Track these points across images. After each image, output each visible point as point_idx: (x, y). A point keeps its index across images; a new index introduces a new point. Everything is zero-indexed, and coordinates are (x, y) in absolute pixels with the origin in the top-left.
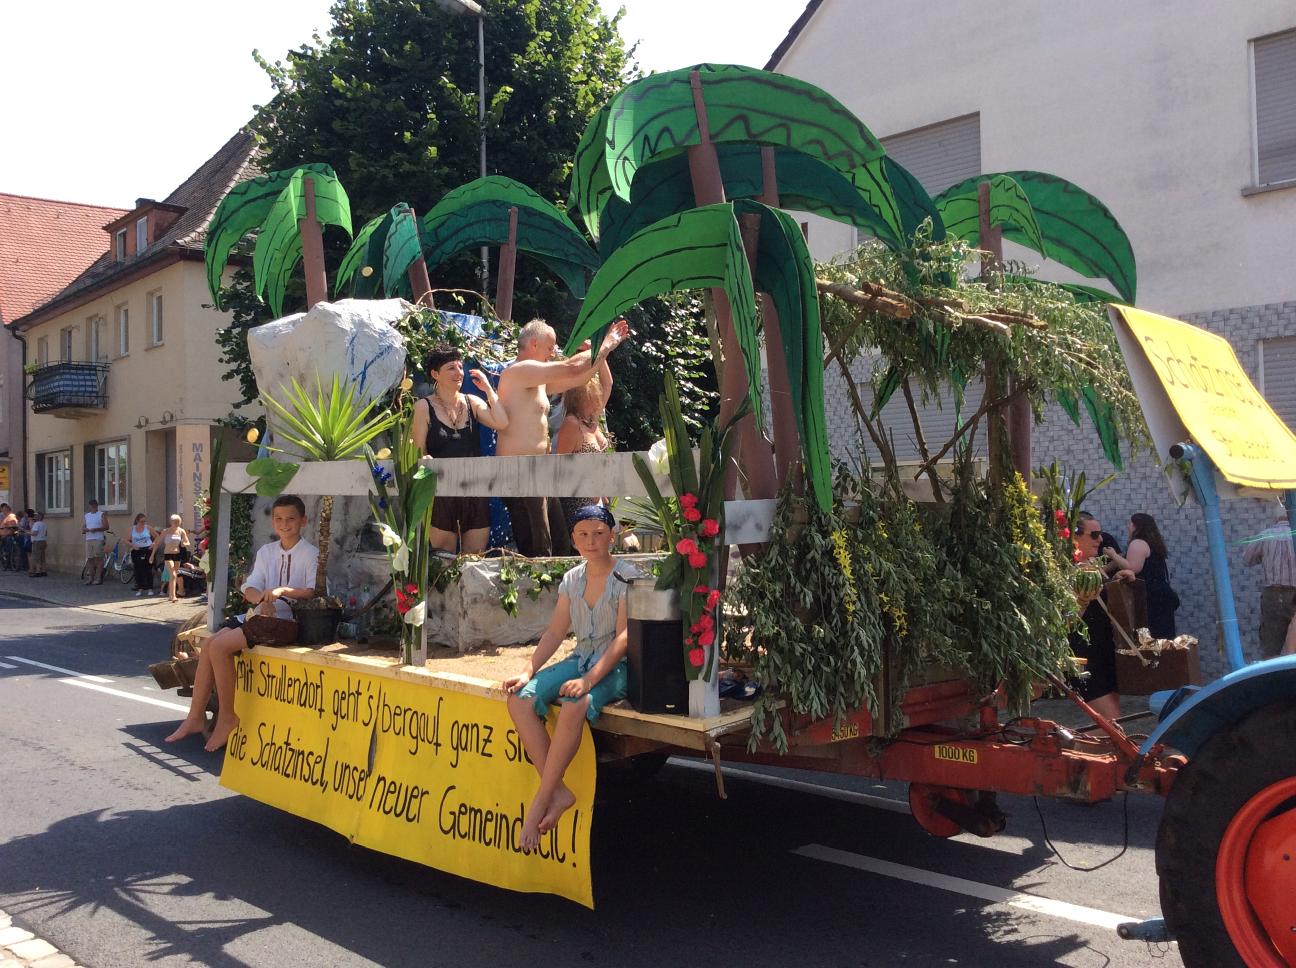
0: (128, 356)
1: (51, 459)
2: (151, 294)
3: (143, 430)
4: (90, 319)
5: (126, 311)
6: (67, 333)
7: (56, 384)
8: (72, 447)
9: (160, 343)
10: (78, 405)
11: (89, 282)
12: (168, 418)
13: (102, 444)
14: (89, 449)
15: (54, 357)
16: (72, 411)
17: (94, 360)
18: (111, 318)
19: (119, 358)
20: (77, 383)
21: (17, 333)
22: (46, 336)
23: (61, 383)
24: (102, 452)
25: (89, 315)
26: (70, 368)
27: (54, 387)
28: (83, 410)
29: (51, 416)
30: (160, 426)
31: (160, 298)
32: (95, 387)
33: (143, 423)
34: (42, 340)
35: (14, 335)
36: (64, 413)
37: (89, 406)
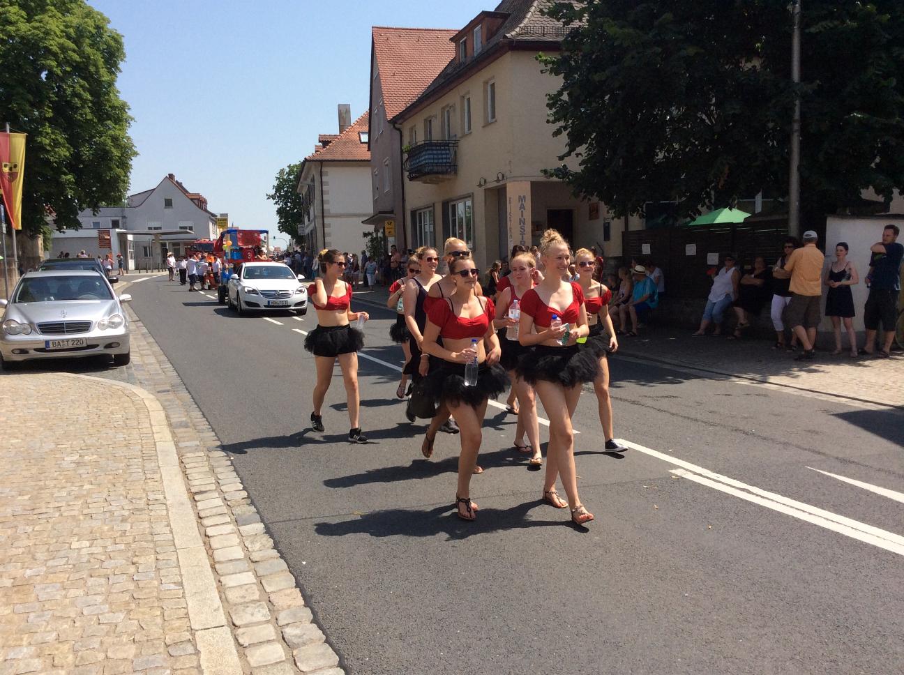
0: (471, 133)
1: (420, 213)
2: (486, 83)
3: (483, 188)
4: (443, 108)
5: (469, 99)
6: (428, 122)
7: (423, 158)
8: (434, 204)
9: (494, 120)
10: (437, 173)
11: (443, 81)
12: (500, 178)
13: (454, 200)
14: (445, 204)
15: (420, 139)
16: (433, 177)
17: (447, 139)
18: (458, 106)
19: (464, 136)
20: (436, 156)
21: (397, 126)
22: (415, 126)
23: (427, 157)
24: (454, 207)
25: (444, 105)
26: (432, 146)
27: (422, 161)
28: (440, 176)
29: (420, 182)
30: (496, 184)
31: (493, 85)
32: (446, 158)
33: (483, 183)
34: (412, 129)
35: (394, 126)
36: (428, 181)
37: (446, 173)
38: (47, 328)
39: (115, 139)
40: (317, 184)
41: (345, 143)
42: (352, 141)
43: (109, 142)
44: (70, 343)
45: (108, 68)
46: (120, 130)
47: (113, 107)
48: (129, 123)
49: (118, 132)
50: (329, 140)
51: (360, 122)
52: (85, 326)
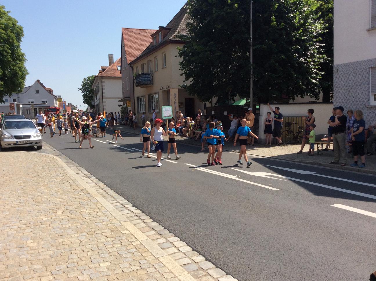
0: (158, 71)
1: (140, 99)
2: (163, 53)
3: (162, 91)
4: (148, 61)
5: (157, 58)
6: (143, 65)
8: (145, 95)
9: (166, 67)
10: (146, 84)
11: (147, 51)
12: (168, 87)
13: (152, 94)
14: (149, 96)
15: (140, 72)
16: (145, 86)
17: (149, 72)
18: (153, 60)
19: (156, 71)
20: (145, 78)
23: (142, 79)
24: (152, 96)
25: (148, 60)
26: (144, 75)
27: (140, 80)
28: (147, 86)
29: (140, 87)
30: (166, 89)
31: (165, 54)
32: (149, 79)
33: (162, 88)
34: (137, 67)
35: (130, 66)
36: (143, 87)
37: (149, 84)
38: (17, 137)
39: (20, 68)
40: (100, 85)
41: (112, 70)
42: (114, 69)
43: (17, 69)
44: (24, 142)
45: (17, 40)
46: (22, 64)
47: (19, 56)
48: (25, 61)
49: (21, 65)
50: (105, 68)
51: (117, 62)
52: (29, 137)
